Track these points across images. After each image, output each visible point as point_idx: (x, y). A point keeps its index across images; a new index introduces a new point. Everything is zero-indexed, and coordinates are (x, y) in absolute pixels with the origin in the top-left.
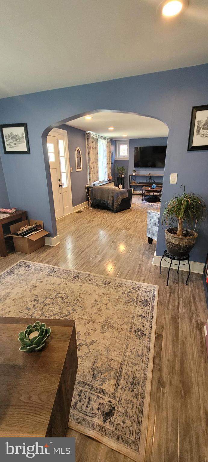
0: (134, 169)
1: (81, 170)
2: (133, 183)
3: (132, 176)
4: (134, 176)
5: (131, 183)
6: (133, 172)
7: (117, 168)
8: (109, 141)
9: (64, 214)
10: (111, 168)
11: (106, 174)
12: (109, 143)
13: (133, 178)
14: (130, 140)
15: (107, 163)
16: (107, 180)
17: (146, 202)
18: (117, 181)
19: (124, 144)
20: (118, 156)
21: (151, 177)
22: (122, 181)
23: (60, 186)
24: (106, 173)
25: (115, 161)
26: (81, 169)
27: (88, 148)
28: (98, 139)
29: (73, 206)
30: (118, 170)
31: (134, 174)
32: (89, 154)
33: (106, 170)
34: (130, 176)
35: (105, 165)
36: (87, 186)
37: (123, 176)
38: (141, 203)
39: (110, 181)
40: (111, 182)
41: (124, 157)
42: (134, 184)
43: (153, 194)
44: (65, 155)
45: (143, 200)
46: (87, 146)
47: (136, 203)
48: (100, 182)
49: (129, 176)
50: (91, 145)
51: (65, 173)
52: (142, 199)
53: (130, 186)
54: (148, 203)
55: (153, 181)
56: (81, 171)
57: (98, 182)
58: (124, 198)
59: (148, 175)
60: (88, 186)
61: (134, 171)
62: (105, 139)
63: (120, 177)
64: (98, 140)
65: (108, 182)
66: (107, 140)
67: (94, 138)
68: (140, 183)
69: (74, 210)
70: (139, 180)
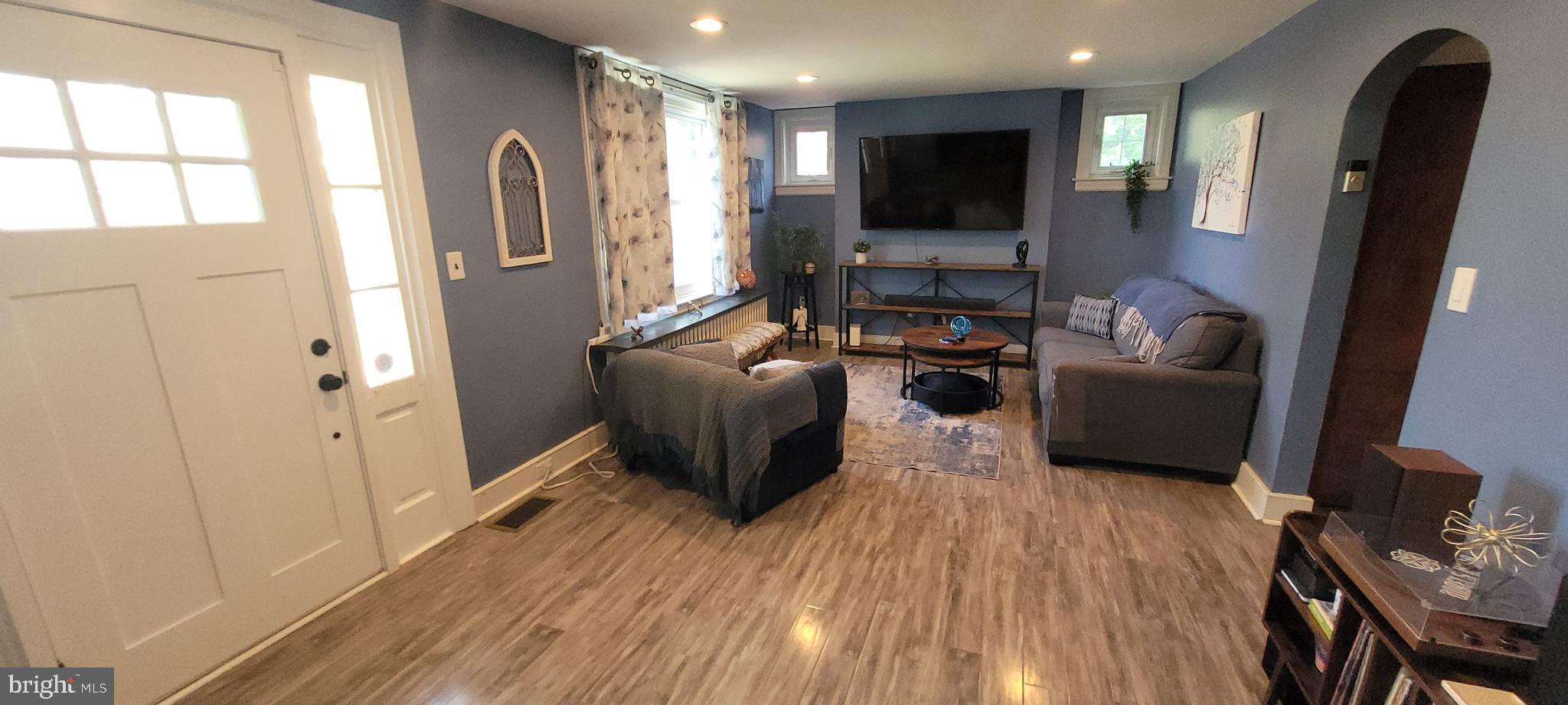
0: (863, 235)
1: (548, 257)
2: (857, 300)
3: (852, 270)
4: (860, 267)
5: (848, 299)
6: (858, 251)
7: (784, 232)
8: (733, 108)
9: (382, 556)
10: (751, 234)
11: (722, 262)
12: (734, 118)
13: (859, 275)
14: (838, 106)
15: (727, 214)
16: (725, 293)
17: (922, 409)
18: (786, 291)
19: (812, 127)
20: (789, 177)
21: (939, 275)
22: (806, 291)
23: (329, 383)
24: (719, 258)
25: (775, 199)
26: (542, 251)
27: (592, 137)
28: (665, 95)
29: (476, 482)
30: (785, 242)
31: (860, 259)
32: (599, 167)
33: (720, 245)
34: (844, 270)
35: (713, 220)
36: (593, 342)
37: (810, 268)
38: (898, 416)
39: (745, 295)
40: (750, 302)
41: (813, 183)
42: (861, 304)
43: (958, 371)
44: (383, 176)
45: (909, 392)
46: (586, 126)
47: (873, 421)
48: (686, 309)
49: (837, 268)
50: (612, 120)
51: (397, 292)
52: (905, 387)
53: (844, 312)
54: (935, 420)
55: (950, 294)
56: (546, 264)
57: (672, 309)
58: (794, 427)
59: (927, 265)
60: (603, 338)
61: (862, 247)
62: (712, 99)
63: (799, 270)
64: (661, 96)
65: (733, 303)
66: (719, 102)
67: (633, 86)
68: (890, 300)
69: (480, 508)
70: (886, 287)
